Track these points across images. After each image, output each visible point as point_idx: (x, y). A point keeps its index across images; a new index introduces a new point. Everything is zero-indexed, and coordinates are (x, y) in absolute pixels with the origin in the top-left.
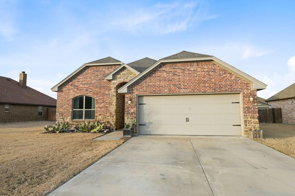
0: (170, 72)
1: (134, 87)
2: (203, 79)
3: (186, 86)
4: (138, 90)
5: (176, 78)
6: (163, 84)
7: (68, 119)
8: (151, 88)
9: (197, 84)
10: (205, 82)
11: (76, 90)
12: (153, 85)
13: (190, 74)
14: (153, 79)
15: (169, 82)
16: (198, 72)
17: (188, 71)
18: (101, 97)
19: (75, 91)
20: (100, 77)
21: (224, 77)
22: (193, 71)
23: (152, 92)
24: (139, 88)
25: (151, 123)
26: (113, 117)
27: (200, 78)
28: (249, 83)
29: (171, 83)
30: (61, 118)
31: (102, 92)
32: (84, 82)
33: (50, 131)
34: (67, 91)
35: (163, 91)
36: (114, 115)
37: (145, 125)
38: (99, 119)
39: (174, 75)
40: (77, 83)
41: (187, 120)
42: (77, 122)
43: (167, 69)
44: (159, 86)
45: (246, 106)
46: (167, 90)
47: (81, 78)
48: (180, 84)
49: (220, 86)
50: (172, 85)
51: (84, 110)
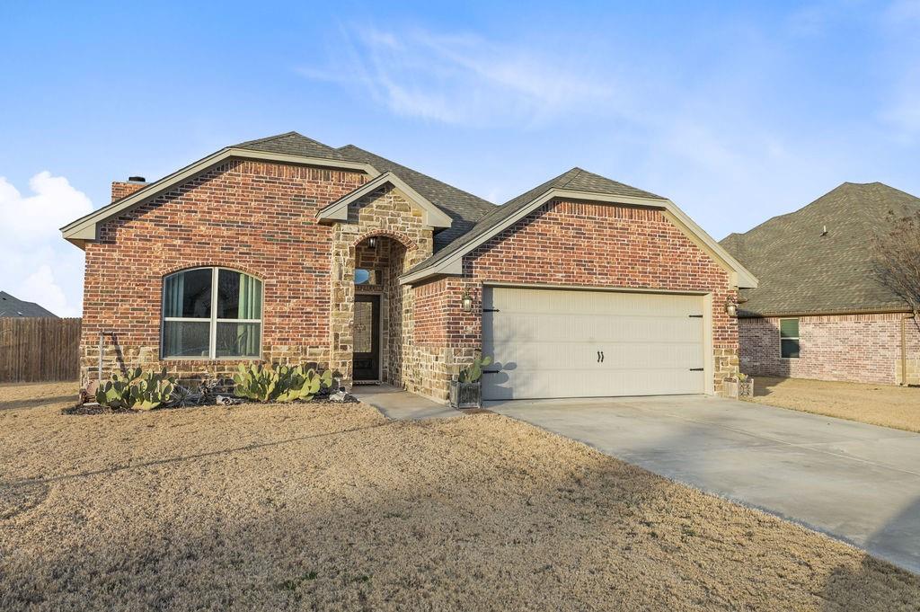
0: (569, 224)
1: (475, 259)
2: (641, 252)
3: (605, 267)
4: (485, 268)
5: (584, 243)
6: (550, 256)
7: (144, 357)
8: (520, 266)
9: (629, 264)
10: (645, 262)
11: (178, 242)
12: (527, 258)
13: (615, 236)
14: (528, 241)
15: (565, 252)
16: (632, 234)
17: (610, 228)
18: (287, 278)
19: (175, 246)
20: (282, 203)
21: (681, 253)
22: (621, 229)
23: (523, 278)
24: (490, 264)
25: (512, 366)
26: (344, 348)
27: (635, 249)
28: (726, 274)
29: (571, 257)
30: (111, 353)
31: (290, 260)
32: (215, 216)
33: (109, 404)
34: (138, 244)
35: (551, 275)
36: (348, 342)
37: (497, 372)
38: (280, 354)
39: (579, 234)
40: (184, 215)
41: (601, 357)
42: (186, 367)
43: (561, 216)
44: (543, 263)
45: (719, 324)
46: (560, 275)
47: (203, 200)
48: (592, 262)
49: (674, 274)
50: (574, 261)
51: (214, 320)
